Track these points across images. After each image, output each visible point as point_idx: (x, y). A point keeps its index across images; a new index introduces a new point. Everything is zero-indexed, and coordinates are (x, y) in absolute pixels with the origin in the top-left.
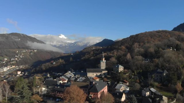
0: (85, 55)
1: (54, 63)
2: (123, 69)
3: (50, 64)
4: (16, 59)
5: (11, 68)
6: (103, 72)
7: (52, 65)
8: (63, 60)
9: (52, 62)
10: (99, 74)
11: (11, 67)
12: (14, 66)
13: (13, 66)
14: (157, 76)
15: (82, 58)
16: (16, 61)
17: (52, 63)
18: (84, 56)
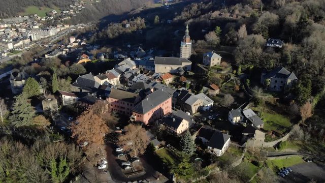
0: (182, 13)
1: (128, 25)
2: (219, 61)
3: (121, 27)
4: (72, 12)
5: (63, 28)
6: (184, 64)
7: (124, 30)
8: (143, 21)
9: (125, 22)
10: (175, 67)
11: (63, 26)
12: (68, 26)
13: (65, 26)
14: (276, 81)
15: (175, 19)
16: (71, 16)
17: (124, 26)
18: (180, 15)
